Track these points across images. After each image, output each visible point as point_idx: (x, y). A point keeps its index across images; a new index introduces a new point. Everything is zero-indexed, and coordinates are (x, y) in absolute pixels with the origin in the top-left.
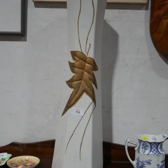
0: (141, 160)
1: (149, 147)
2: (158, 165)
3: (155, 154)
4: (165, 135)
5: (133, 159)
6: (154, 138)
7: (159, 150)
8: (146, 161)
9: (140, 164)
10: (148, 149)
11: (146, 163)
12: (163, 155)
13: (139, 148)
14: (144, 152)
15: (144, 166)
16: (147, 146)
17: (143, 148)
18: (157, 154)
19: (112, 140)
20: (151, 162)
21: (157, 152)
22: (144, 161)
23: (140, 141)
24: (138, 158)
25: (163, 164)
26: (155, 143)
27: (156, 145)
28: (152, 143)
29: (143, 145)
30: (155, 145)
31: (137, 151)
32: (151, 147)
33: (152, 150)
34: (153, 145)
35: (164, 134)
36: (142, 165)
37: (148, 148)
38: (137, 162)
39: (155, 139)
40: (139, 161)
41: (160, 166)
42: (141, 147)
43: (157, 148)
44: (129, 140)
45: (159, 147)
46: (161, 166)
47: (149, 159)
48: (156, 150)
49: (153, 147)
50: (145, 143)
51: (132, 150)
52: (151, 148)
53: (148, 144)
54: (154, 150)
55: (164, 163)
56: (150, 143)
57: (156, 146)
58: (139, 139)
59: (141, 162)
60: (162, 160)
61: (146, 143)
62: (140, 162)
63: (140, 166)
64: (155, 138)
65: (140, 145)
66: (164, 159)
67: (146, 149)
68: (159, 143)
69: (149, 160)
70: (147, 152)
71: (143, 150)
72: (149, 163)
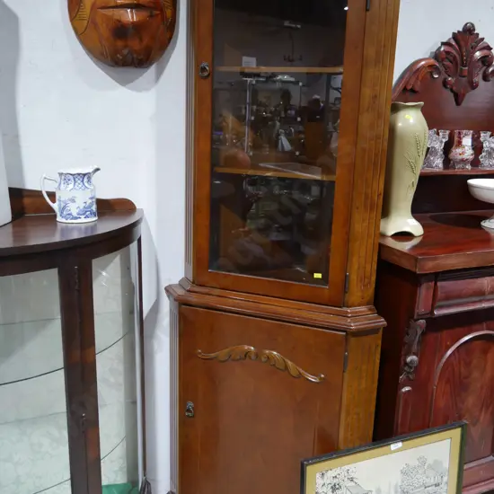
0: (63, 199)
1: (72, 180)
2: (85, 203)
5: (54, 201)
7: (86, 184)
8: (69, 199)
9: (63, 205)
11: (69, 202)
14: (67, 187)
15: (67, 205)
16: (69, 180)
17: (64, 183)
18: (83, 188)
19: (24, 185)
20: (76, 200)
21: (82, 186)
22: (67, 199)
23: (61, 174)
24: (60, 198)
26: (79, 174)
27: (81, 177)
28: (76, 174)
29: (65, 179)
30: (79, 177)
32: (74, 180)
33: (77, 184)
34: (76, 177)
37: (71, 182)
38: (58, 204)
42: (62, 182)
43: (83, 181)
44: (44, 176)
45: (86, 180)
48: (81, 183)
49: (76, 180)
51: (52, 196)
52: (75, 182)
53: (71, 177)
54: (79, 184)
56: (73, 175)
57: (81, 179)
58: (59, 171)
61: (68, 175)
62: (62, 202)
63: (62, 207)
65: (61, 180)
67: (68, 184)
68: (85, 175)
69: (73, 197)
70: (71, 186)
71: (65, 186)
72: (73, 201)
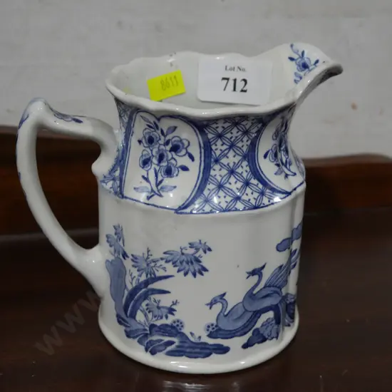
0: (135, 246)
1: (195, 150)
2: (257, 272)
3: (238, 198)
4: (312, 54)
6: (232, 75)
7: (267, 168)
8: (170, 258)
9: (133, 277)
10: (185, 169)
11: (171, 269)
12: (296, 198)
13: (121, 162)
14: (158, 190)
15: (157, 285)
16: (175, 149)
17: (146, 163)
18: (250, 196)
20: (206, 260)
21: (247, 184)
22: (157, 254)
23: (129, 111)
24: (118, 231)
25: (292, 254)
26: (236, 121)
27: (246, 132)
28: (215, 120)
29: (151, 141)
30: (235, 133)
31: (110, 184)
32: (207, 148)
33: (217, 172)
34: (220, 136)
35: (300, 46)
36: (143, 278)
37: (184, 161)
38: (111, 258)
39: (240, 85)
40: (125, 255)
41: (267, 274)
42: (136, 152)
43: (250, 157)
46: (274, 275)
47: (195, 240)
48: (244, 169)
49: (218, 147)
50: (165, 124)
52: (209, 159)
53: (186, 134)
54: (232, 172)
55: (296, 245)
56: (200, 125)
57: (244, 145)
58: (121, 95)
59: (135, 259)
60: (287, 235)
61: (172, 123)
62: (128, 263)
63: (130, 287)
64: (239, 76)
65: (127, 139)
66: (298, 220)
67: (169, 172)
69: (191, 245)
70: (181, 187)
71: (152, 177)
72: (192, 264)
